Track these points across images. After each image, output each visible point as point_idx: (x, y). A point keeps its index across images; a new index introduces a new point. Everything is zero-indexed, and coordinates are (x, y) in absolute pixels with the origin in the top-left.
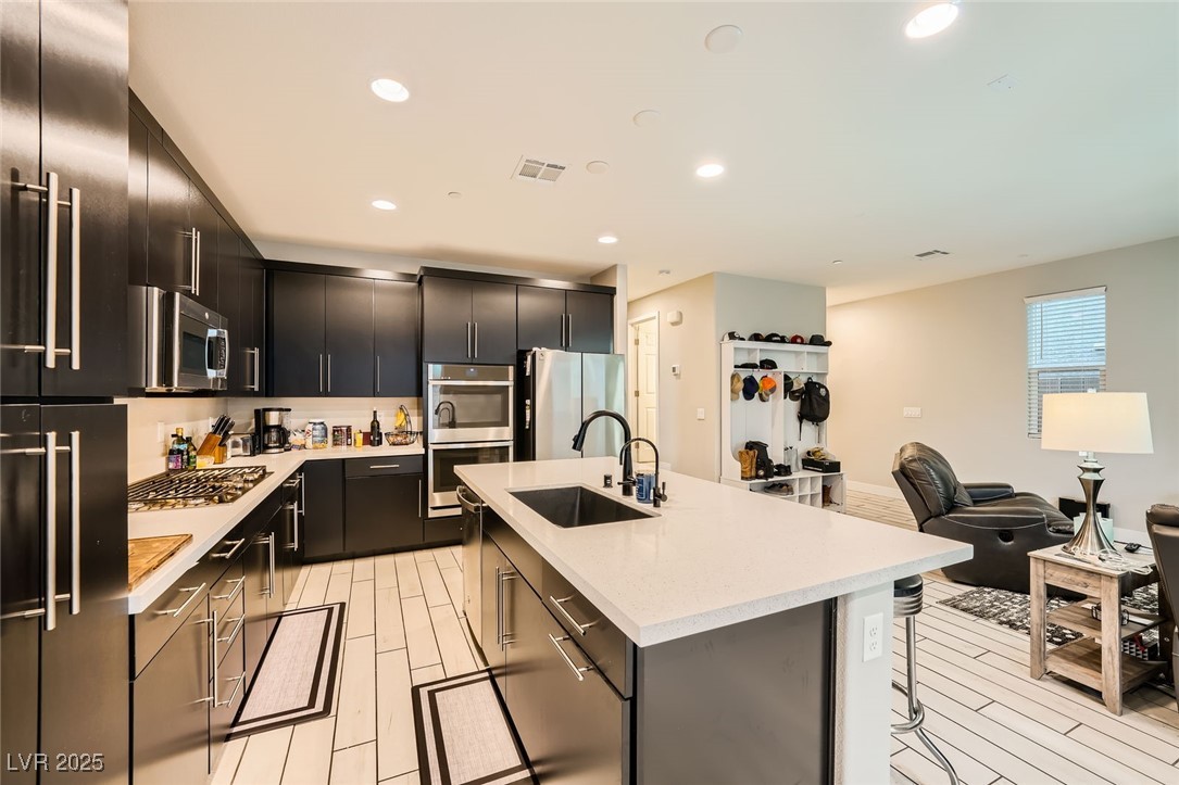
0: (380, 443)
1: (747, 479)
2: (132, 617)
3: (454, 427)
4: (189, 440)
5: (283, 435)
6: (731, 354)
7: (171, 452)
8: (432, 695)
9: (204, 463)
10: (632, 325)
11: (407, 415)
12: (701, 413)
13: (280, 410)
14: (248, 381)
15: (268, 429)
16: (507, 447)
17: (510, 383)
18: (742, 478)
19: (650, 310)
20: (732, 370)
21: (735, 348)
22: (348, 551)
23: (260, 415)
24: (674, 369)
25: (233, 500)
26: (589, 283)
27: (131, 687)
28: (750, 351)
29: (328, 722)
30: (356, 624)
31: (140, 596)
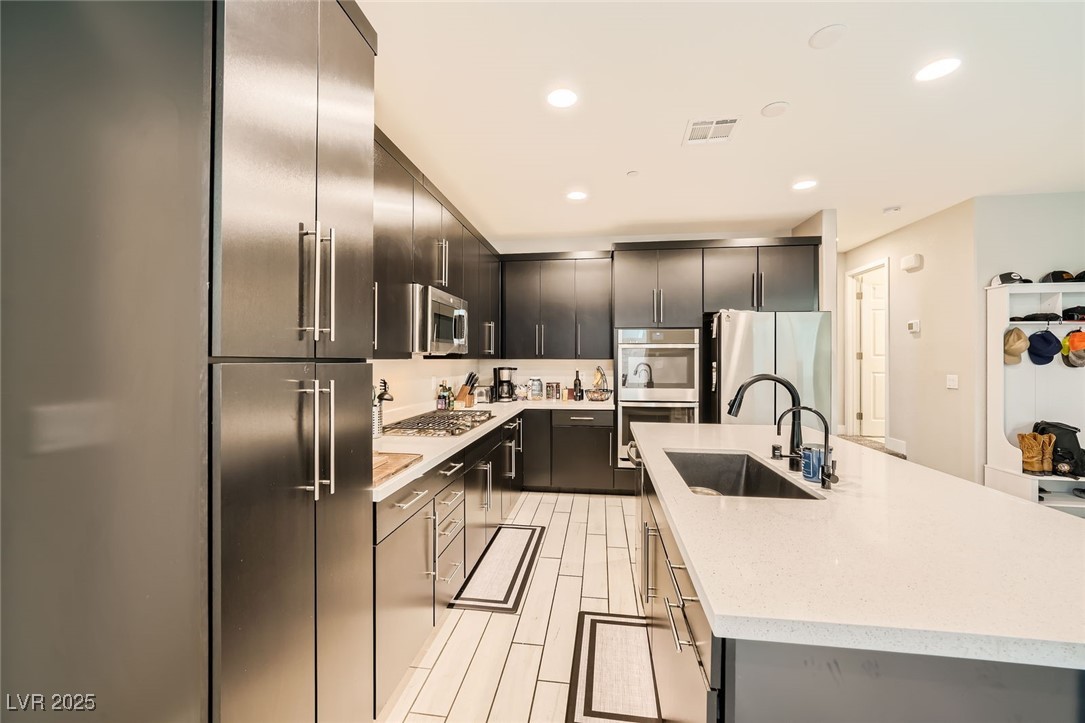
0: (581, 398)
1: (1033, 473)
2: (375, 504)
3: (653, 387)
4: (450, 389)
5: (511, 387)
6: (1004, 303)
7: (439, 397)
8: (594, 623)
9: (459, 406)
10: (853, 277)
11: (603, 375)
12: (952, 380)
13: (510, 369)
14: (487, 346)
15: (502, 383)
16: (693, 408)
17: (696, 346)
18: (1024, 471)
19: (877, 257)
20: (1007, 325)
21: (1011, 294)
22: (555, 485)
23: (497, 372)
24: (910, 326)
25: (460, 434)
26: (790, 236)
27: (374, 549)
28: (1042, 296)
29: (513, 618)
30: (550, 546)
31: (380, 491)
